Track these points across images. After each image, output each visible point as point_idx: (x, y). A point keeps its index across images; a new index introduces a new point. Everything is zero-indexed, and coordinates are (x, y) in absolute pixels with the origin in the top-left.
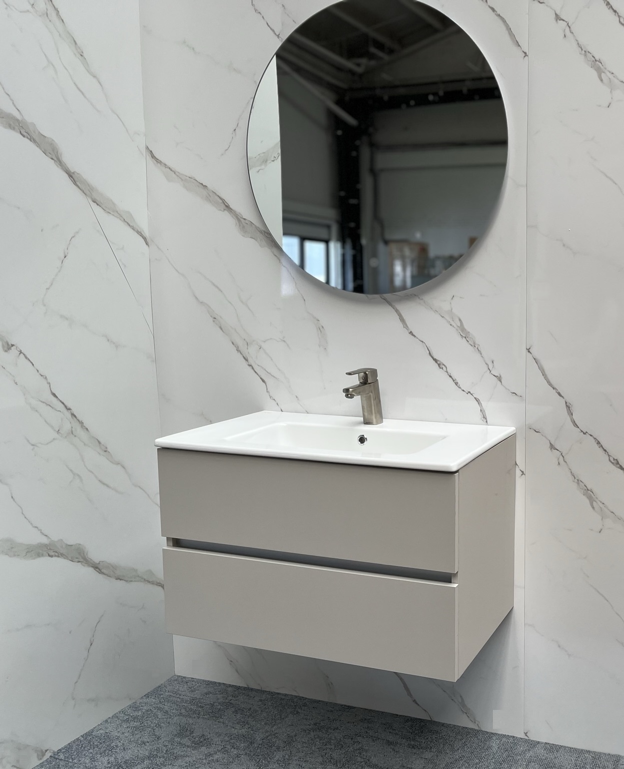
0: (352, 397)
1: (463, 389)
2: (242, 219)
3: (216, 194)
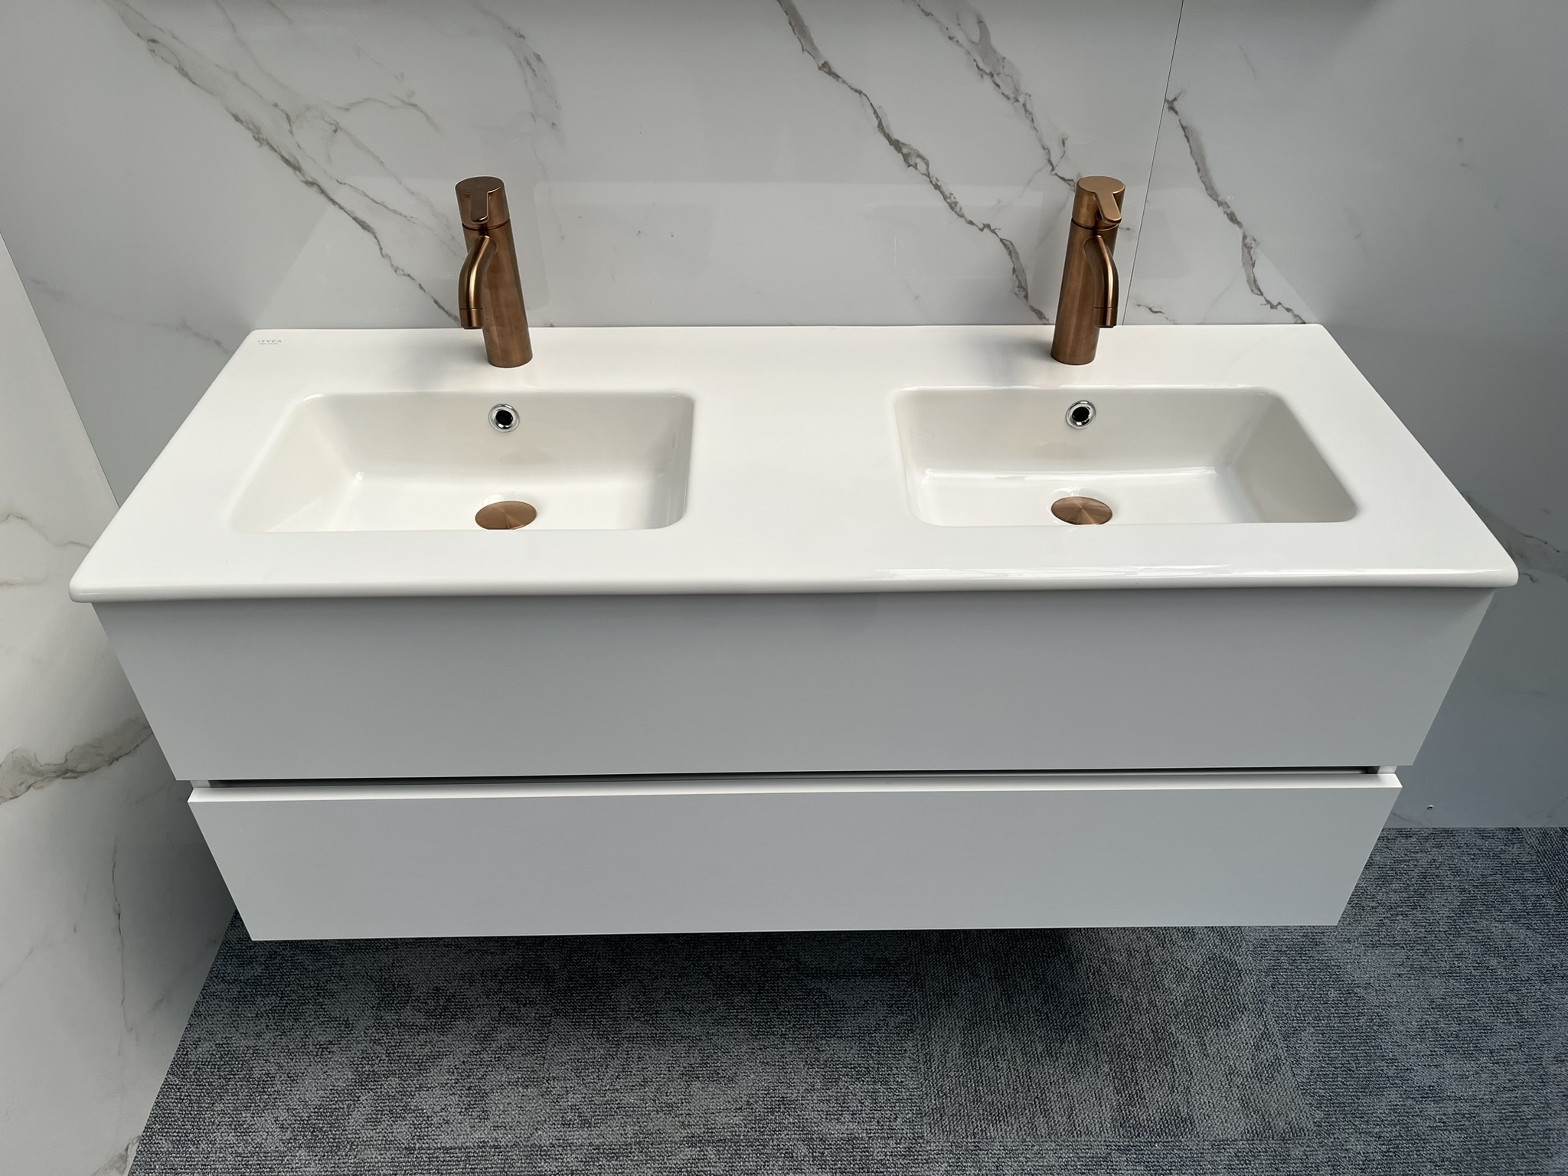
1: (969, 218)
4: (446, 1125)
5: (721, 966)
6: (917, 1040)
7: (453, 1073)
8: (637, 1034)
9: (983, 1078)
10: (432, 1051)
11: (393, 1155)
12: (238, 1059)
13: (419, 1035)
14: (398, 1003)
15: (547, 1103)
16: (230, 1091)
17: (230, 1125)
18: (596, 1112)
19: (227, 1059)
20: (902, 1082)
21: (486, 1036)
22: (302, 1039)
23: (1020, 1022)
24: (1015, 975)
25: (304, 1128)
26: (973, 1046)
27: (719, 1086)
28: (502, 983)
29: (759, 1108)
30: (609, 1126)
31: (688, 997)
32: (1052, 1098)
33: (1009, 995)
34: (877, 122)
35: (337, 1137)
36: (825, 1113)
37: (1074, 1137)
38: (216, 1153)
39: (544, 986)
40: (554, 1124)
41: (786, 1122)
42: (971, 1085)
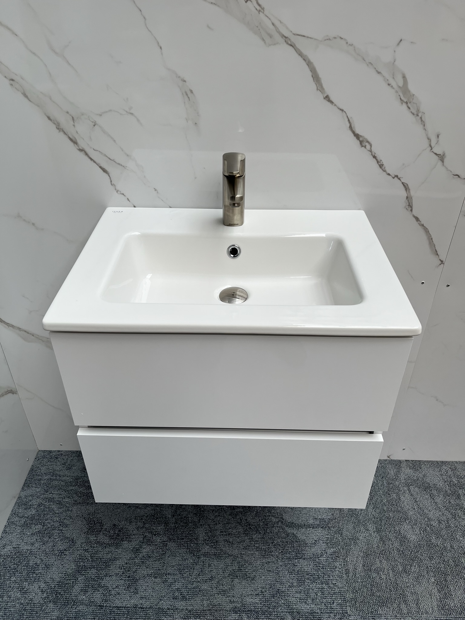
1: (388, 172)
4: (118, 595)
5: (246, 519)
6: (341, 562)
7: (121, 568)
8: (208, 552)
9: (374, 583)
10: (112, 557)
11: (93, 609)
12: (23, 555)
13: (106, 548)
14: (96, 531)
15: (166, 586)
16: (19, 571)
17: (18, 588)
18: (189, 592)
19: (18, 555)
20: (335, 583)
21: (137, 550)
22: (52, 547)
23: (390, 555)
24: (385, 530)
25: (52, 592)
26: (368, 566)
27: (247, 582)
28: (144, 523)
29: (267, 594)
30: (195, 600)
31: (231, 535)
32: (408, 595)
33: (383, 541)
34: (348, 125)
35: (67, 598)
36: (299, 599)
37: (420, 614)
38: (11, 603)
39: (164, 526)
40: (169, 598)
41: (280, 602)
42: (369, 587)
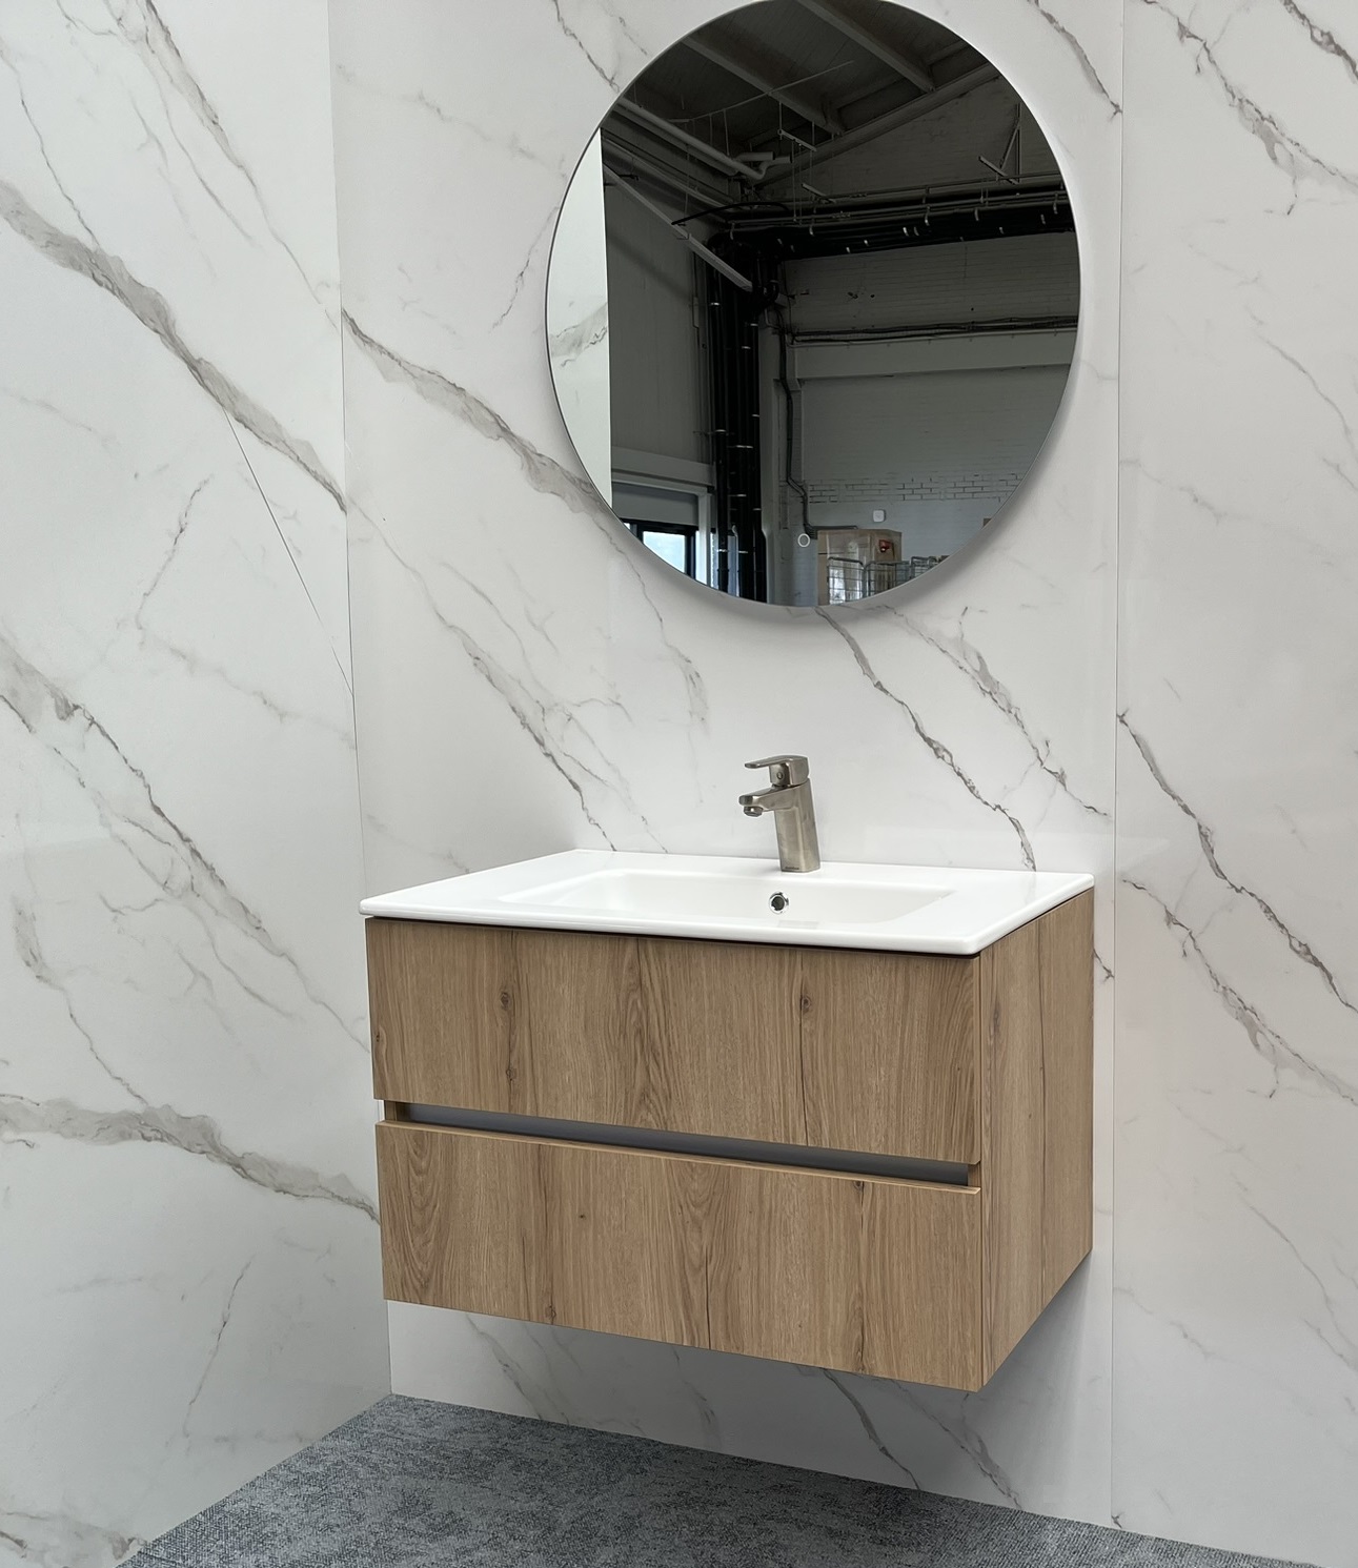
0: (758, 813)
1: (985, 800)
2: (533, 456)
3: (482, 404)
34: (914, 725)
